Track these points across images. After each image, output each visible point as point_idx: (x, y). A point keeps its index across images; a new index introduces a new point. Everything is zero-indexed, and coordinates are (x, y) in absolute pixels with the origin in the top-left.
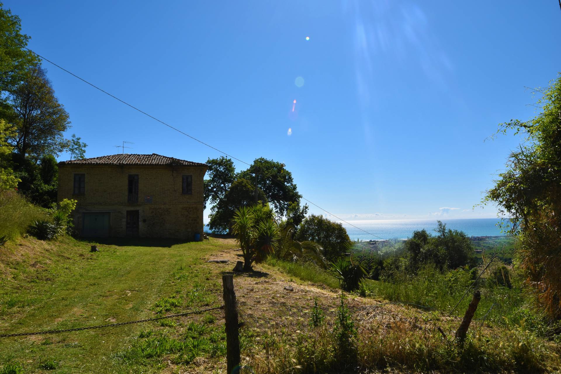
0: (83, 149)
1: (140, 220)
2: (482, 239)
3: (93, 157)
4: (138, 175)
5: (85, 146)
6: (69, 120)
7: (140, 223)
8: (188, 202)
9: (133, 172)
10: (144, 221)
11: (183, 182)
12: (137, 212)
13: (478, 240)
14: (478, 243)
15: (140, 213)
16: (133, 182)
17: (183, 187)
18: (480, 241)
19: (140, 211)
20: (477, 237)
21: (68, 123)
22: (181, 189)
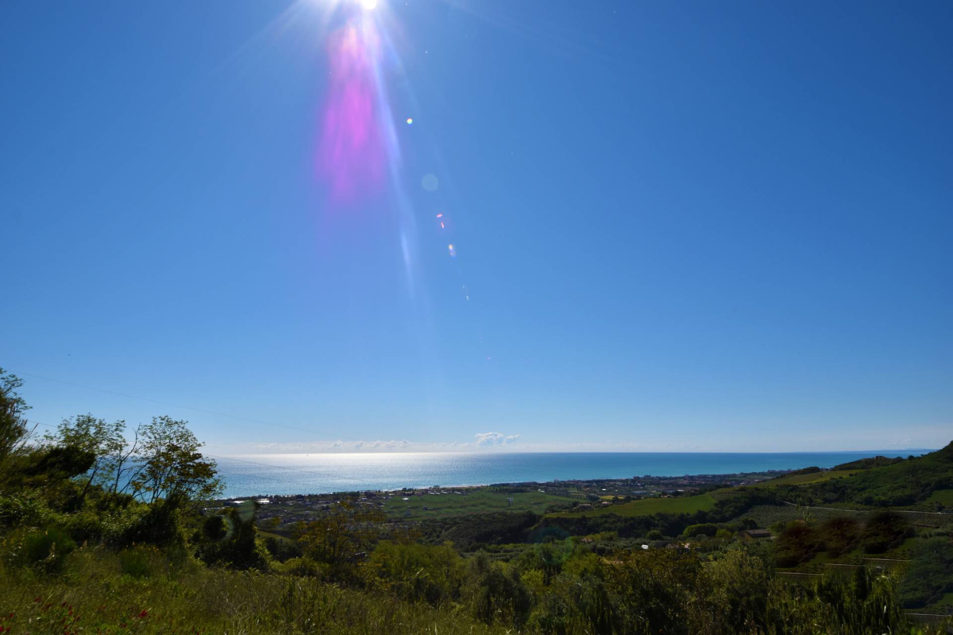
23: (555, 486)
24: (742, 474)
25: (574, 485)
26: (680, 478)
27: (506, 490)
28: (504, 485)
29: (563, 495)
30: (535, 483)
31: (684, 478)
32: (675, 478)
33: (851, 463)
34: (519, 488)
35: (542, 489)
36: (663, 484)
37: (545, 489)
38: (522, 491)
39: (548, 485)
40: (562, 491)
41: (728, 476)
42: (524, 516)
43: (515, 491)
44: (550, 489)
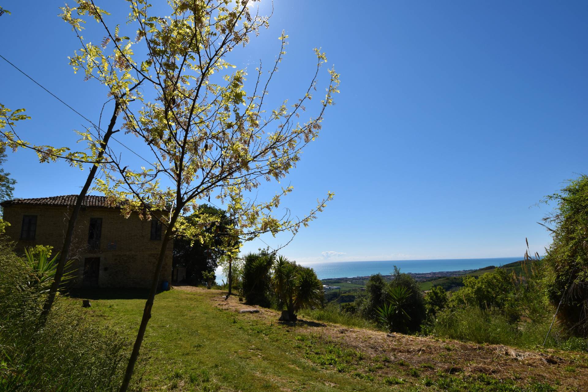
0: (11, 186)
1: (100, 268)
2: (365, 278)
3: (45, 197)
4: (101, 219)
5: (14, 182)
6: (5, 153)
7: (101, 272)
8: (156, 249)
9: (97, 215)
10: (106, 269)
11: (152, 227)
12: (98, 259)
13: (362, 279)
14: (362, 282)
15: (101, 261)
16: (95, 226)
17: (151, 232)
18: (363, 281)
19: (101, 259)
20: (362, 277)
21: (4, 156)
22: (149, 235)
23: (357, 280)
24: (464, 270)
25: (367, 278)
26: (428, 274)
27: (330, 282)
28: (329, 279)
29: (361, 284)
30: (346, 278)
31: (430, 274)
32: (425, 274)
33: (512, 263)
34: (337, 281)
35: (349, 281)
36: (417, 277)
37: (351, 281)
38: (338, 282)
39: (354, 279)
40: (361, 282)
41: (456, 272)
42: (331, 295)
43: (335, 283)
44: (354, 281)
